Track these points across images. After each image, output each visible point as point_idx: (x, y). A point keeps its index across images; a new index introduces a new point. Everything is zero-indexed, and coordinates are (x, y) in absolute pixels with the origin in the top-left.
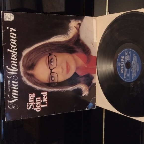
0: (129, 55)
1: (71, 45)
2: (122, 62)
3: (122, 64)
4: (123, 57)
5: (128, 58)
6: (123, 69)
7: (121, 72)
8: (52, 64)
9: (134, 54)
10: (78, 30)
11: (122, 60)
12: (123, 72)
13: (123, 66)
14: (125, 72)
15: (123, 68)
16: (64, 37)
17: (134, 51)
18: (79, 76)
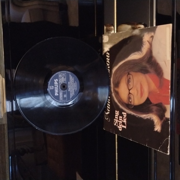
0: (65, 77)
1: (144, 64)
2: (55, 85)
3: (55, 87)
4: (56, 80)
5: (63, 80)
6: (58, 92)
7: (56, 95)
8: (130, 83)
9: (70, 75)
10: (151, 45)
11: (56, 83)
12: (58, 95)
13: (58, 89)
14: (61, 94)
15: (58, 90)
16: (139, 54)
17: (70, 73)
18: (151, 103)
